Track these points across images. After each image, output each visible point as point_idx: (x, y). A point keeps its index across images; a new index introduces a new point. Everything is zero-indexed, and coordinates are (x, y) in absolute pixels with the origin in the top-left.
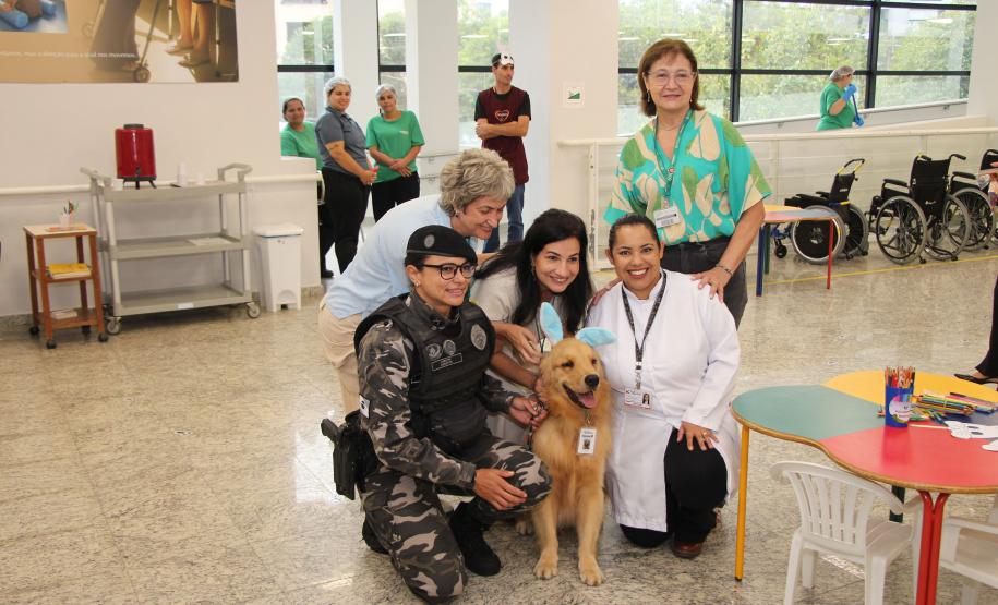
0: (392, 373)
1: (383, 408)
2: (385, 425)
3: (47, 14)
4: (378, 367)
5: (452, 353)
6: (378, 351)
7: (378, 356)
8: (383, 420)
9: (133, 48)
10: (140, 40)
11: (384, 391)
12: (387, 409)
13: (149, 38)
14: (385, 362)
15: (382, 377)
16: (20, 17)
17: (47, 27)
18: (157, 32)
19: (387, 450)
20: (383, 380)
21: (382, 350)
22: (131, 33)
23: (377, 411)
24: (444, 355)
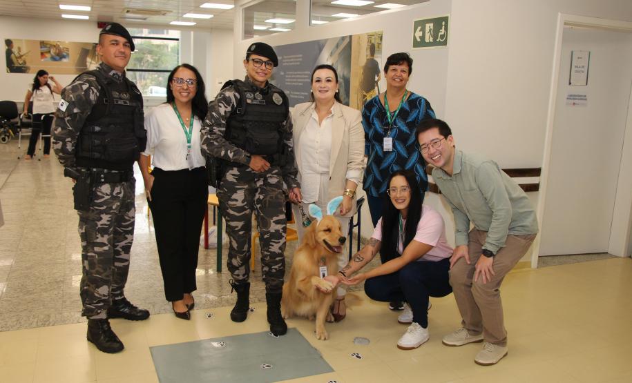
3: (64, 57)
5: (260, 99)
9: (86, 66)
10: (88, 64)
13: (91, 63)
15: (216, 107)
16: (58, 58)
17: (64, 60)
18: (93, 62)
22: (86, 62)
24: (255, 99)
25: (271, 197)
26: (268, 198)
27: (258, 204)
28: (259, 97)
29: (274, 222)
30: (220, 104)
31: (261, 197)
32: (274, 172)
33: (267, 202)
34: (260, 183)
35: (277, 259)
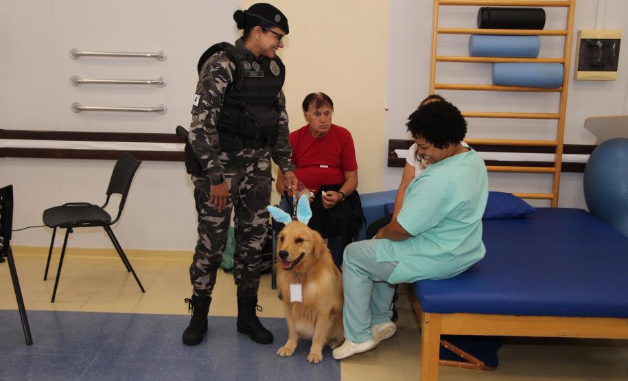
0: (218, 82)
1: (208, 101)
2: (207, 112)
4: (210, 77)
5: (257, 70)
6: (212, 67)
7: (212, 70)
8: (206, 108)
11: (211, 91)
12: (210, 102)
14: (215, 74)
15: (212, 83)
19: (205, 128)
20: (211, 85)
21: (215, 67)
23: (204, 102)
24: (253, 70)
25: (260, 188)
26: (256, 188)
27: (242, 194)
28: (257, 67)
29: (258, 215)
30: (217, 79)
31: (249, 187)
32: (266, 155)
33: (255, 192)
34: (251, 168)
35: (256, 257)
